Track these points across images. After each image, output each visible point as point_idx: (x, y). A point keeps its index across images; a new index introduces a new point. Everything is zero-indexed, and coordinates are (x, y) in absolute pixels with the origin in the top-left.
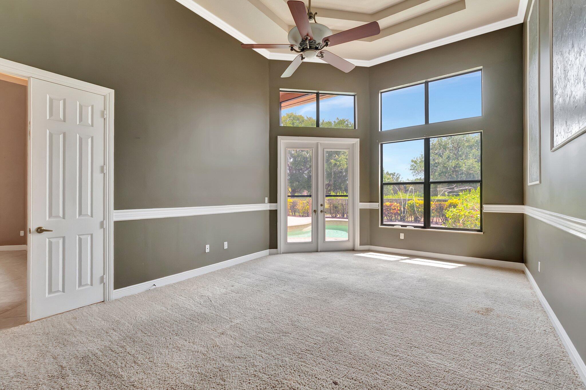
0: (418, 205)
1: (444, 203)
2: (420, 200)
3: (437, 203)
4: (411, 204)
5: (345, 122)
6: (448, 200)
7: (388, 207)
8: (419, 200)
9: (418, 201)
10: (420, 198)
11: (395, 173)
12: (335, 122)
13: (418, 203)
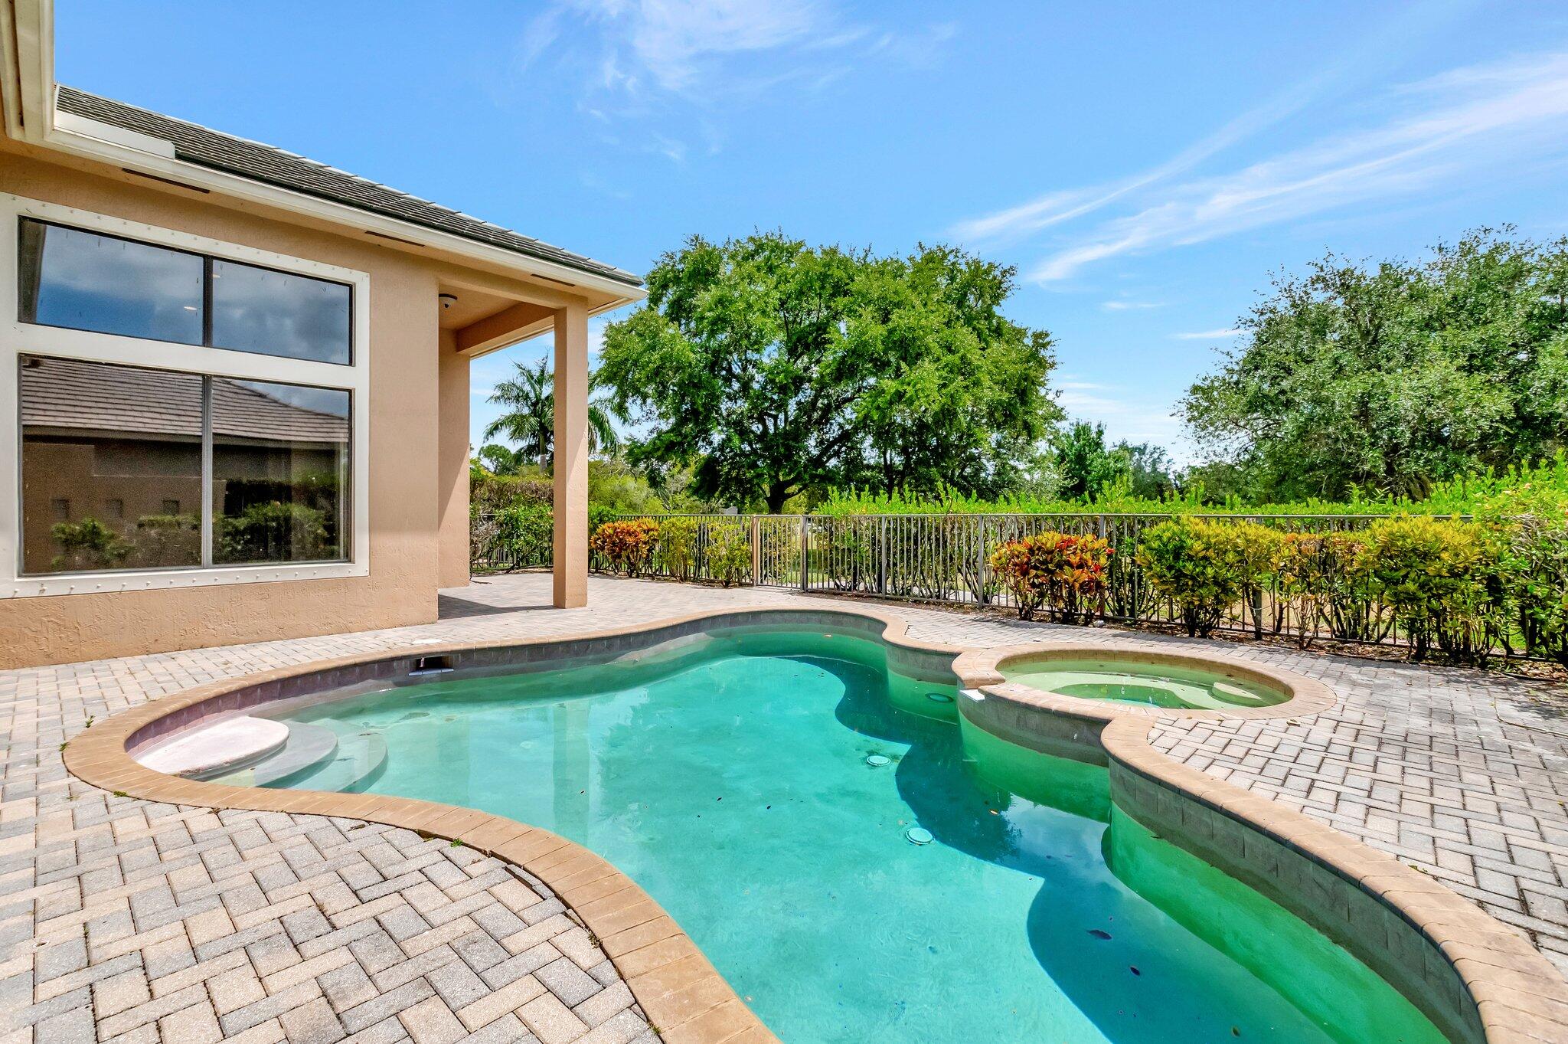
0: (1198, 546)
1: (1351, 536)
2: (1213, 523)
3: (1304, 536)
4: (1165, 539)
5: (945, 256)
6: (1373, 519)
7: (1050, 552)
8: (1206, 520)
9: (1202, 527)
10: (1213, 513)
11: (1145, 447)
12: (911, 259)
13: (1198, 537)
